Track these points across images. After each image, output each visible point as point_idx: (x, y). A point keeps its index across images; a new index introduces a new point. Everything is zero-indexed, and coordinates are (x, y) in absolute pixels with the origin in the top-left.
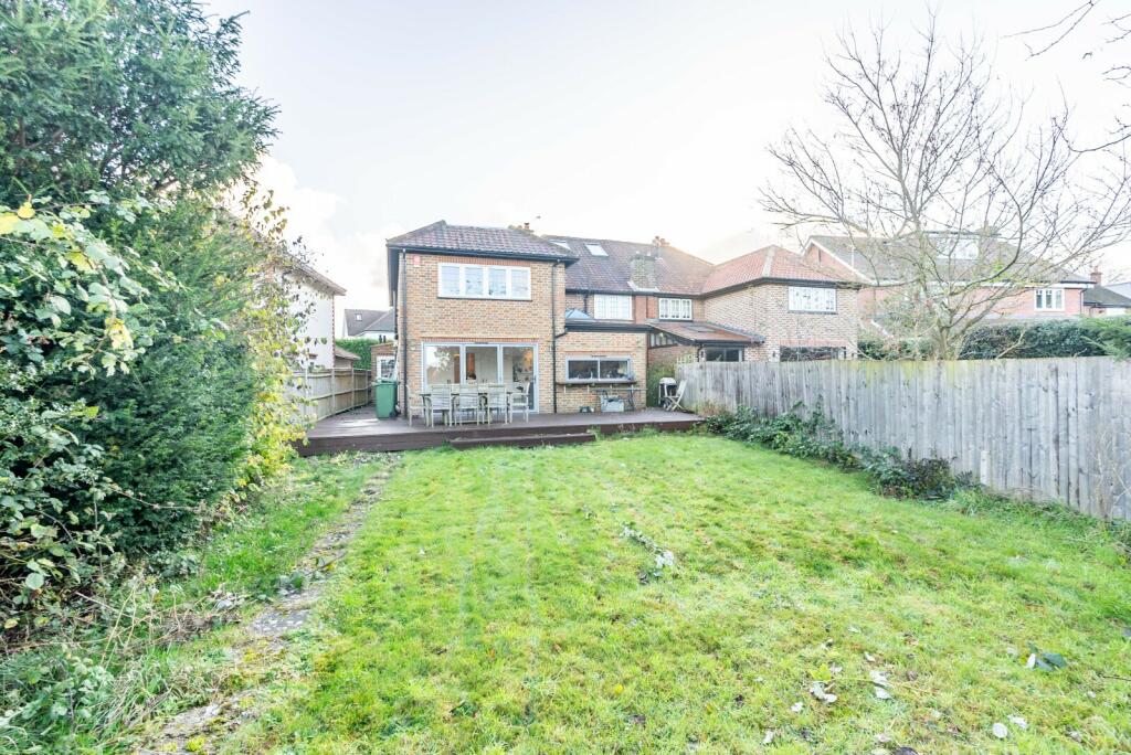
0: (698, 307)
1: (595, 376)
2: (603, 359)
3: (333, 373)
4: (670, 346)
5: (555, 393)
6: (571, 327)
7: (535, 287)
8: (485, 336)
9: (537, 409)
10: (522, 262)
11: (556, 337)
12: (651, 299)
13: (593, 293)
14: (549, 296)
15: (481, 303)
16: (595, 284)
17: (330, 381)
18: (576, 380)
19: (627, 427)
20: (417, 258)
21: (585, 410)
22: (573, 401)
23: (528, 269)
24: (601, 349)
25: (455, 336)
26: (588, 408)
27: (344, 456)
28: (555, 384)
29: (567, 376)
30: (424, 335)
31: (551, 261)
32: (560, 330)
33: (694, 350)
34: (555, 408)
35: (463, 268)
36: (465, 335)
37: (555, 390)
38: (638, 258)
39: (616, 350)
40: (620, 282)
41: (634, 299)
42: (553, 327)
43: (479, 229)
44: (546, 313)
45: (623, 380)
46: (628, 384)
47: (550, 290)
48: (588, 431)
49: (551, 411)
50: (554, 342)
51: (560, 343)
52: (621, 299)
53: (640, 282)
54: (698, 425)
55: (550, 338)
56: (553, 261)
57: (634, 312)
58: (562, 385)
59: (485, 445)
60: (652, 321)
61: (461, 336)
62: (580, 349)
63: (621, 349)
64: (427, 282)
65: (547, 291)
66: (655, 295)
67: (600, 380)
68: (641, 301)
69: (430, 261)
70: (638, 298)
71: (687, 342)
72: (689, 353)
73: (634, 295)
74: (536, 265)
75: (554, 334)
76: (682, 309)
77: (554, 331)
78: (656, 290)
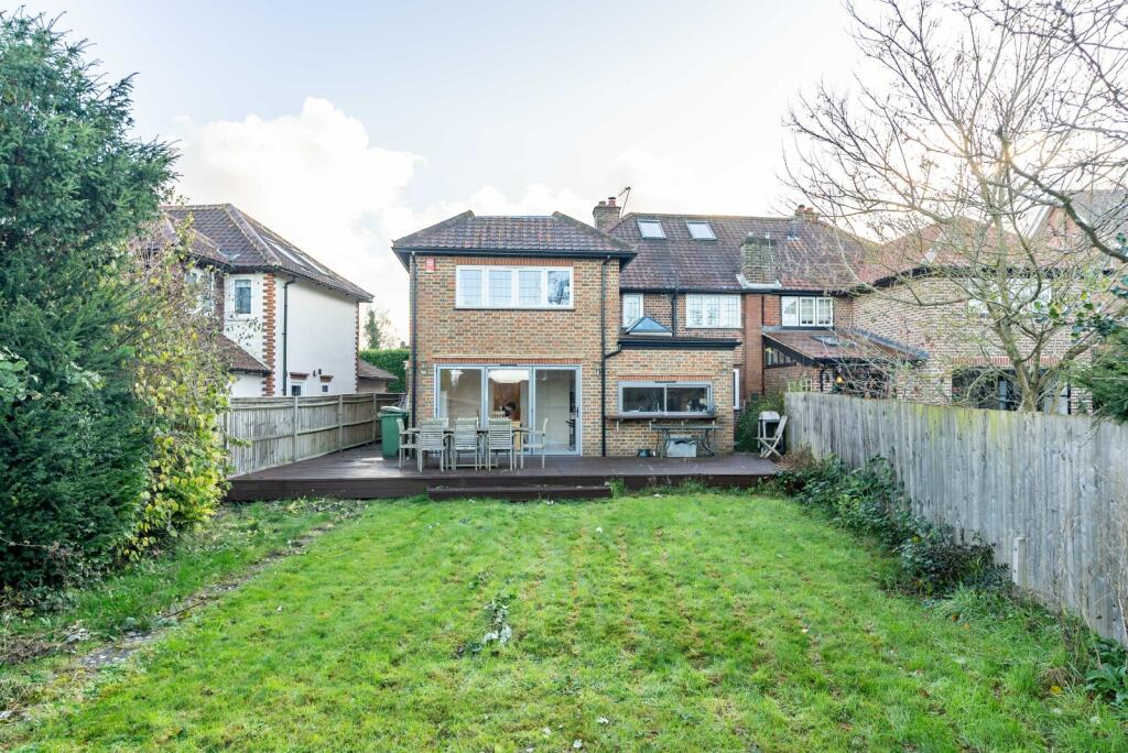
0: (843, 308)
1: (662, 409)
2: (672, 385)
3: (341, 400)
4: (788, 365)
5: (604, 430)
6: (629, 342)
7: (579, 292)
8: (513, 356)
9: (579, 451)
10: (562, 261)
11: (605, 357)
12: (768, 298)
13: (684, 293)
14: (598, 303)
15: (508, 314)
16: (688, 281)
17: (336, 410)
18: (635, 413)
19: (661, 480)
20: (430, 262)
21: (643, 454)
22: (629, 441)
23: (570, 270)
24: (669, 372)
25: (476, 356)
26: (648, 451)
27: (303, 503)
28: (604, 418)
29: (621, 409)
30: (437, 356)
31: (600, 258)
32: (612, 347)
33: (815, 372)
34: (604, 450)
35: (485, 272)
36: (488, 355)
37: (604, 426)
38: (750, 241)
39: (690, 373)
40: (724, 276)
41: (743, 299)
42: (603, 344)
43: (514, 220)
44: (593, 326)
45: (703, 414)
46: (707, 420)
47: (598, 295)
48: (607, 483)
49: (598, 454)
50: (603, 364)
51: (611, 364)
52: (724, 300)
53: (751, 277)
54: (764, 481)
55: (599, 359)
56: (603, 258)
57: (744, 318)
58: (614, 420)
59: (467, 496)
60: (770, 329)
61: (482, 356)
62: (640, 372)
63: (698, 373)
64: (442, 290)
65: (595, 296)
66: (774, 292)
67: (666, 413)
68: (754, 301)
69: (446, 265)
70: (748, 297)
71: (806, 361)
72: (809, 376)
73: (744, 293)
74: (579, 264)
75: (603, 352)
76: (820, 311)
77: (604, 349)
78: (777, 285)
